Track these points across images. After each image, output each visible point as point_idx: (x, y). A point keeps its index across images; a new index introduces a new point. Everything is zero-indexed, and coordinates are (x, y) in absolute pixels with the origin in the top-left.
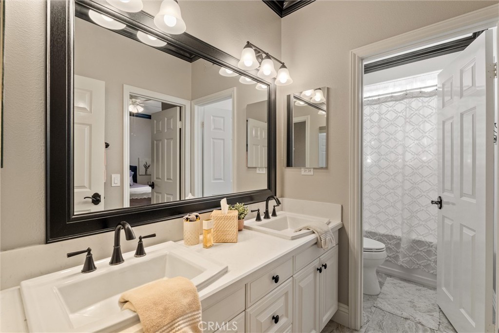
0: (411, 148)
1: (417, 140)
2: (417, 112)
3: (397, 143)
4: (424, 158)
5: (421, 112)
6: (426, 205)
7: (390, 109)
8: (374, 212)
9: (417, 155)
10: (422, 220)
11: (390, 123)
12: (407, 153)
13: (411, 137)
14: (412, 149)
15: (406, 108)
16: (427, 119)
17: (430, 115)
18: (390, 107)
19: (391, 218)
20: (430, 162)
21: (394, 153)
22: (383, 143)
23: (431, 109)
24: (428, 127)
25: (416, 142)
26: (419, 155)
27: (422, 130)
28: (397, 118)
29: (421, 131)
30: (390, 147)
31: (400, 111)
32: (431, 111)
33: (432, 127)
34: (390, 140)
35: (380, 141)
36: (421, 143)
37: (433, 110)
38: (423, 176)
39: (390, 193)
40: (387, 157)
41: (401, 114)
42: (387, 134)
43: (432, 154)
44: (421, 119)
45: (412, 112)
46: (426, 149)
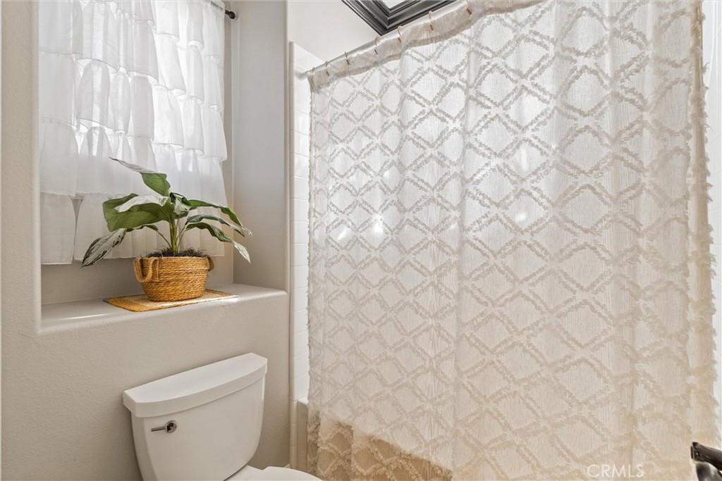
0: (478, 182)
1: (500, 155)
2: (498, 60)
3: (446, 170)
4: (521, 217)
5: (511, 62)
6: (525, 379)
7: (427, 65)
8: (390, 382)
9: (498, 205)
10: (515, 428)
11: (427, 109)
12: (469, 200)
13: (481, 145)
14: (481, 187)
15: (469, 54)
16: (527, 83)
17: (538, 64)
18: (428, 59)
19: (428, 406)
20: (539, 230)
21: (438, 204)
22: (409, 173)
23: (539, 44)
24: (531, 107)
25: (496, 162)
26: (506, 208)
27: (515, 123)
28: (444, 92)
29: (512, 126)
30: (427, 184)
31: (451, 69)
32: (543, 52)
33: (545, 106)
34: (426, 161)
35: (401, 167)
36: (512, 167)
37: (546, 47)
38: (516, 279)
39: (427, 330)
40: (417, 215)
41: (455, 79)
42: (417, 144)
43: (544, 201)
44: (512, 86)
45: (484, 62)
46: (527, 186)
